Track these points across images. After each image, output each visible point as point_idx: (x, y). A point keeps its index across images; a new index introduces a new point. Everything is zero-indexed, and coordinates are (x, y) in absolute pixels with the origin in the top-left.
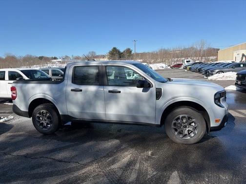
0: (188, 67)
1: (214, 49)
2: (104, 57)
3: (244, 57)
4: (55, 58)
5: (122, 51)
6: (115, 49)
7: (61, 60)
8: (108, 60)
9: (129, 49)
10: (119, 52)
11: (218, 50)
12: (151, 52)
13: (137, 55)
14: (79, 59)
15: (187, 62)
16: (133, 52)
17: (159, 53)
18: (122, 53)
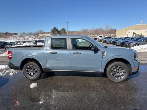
0: (103, 40)
1: (114, 30)
2: (48, 33)
3: (134, 34)
4: (16, 34)
5: (59, 30)
6: (55, 28)
7: (20, 35)
8: (51, 35)
9: (64, 29)
10: (58, 30)
11: (116, 30)
12: (77, 31)
13: (69, 32)
14: (32, 34)
15: (100, 37)
16: (66, 31)
17: (82, 32)
18: (60, 31)
